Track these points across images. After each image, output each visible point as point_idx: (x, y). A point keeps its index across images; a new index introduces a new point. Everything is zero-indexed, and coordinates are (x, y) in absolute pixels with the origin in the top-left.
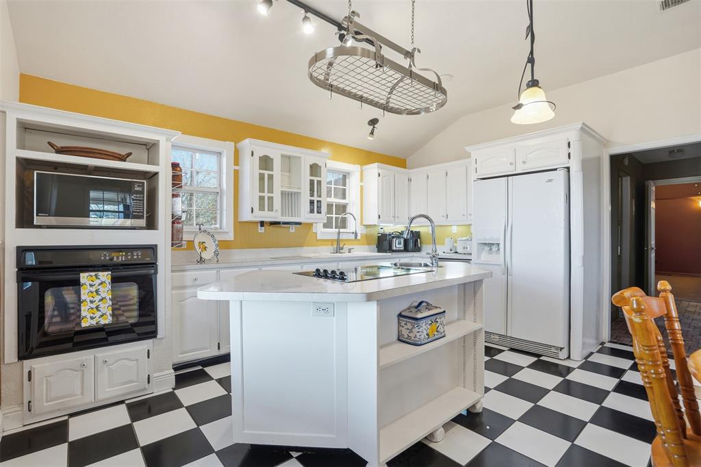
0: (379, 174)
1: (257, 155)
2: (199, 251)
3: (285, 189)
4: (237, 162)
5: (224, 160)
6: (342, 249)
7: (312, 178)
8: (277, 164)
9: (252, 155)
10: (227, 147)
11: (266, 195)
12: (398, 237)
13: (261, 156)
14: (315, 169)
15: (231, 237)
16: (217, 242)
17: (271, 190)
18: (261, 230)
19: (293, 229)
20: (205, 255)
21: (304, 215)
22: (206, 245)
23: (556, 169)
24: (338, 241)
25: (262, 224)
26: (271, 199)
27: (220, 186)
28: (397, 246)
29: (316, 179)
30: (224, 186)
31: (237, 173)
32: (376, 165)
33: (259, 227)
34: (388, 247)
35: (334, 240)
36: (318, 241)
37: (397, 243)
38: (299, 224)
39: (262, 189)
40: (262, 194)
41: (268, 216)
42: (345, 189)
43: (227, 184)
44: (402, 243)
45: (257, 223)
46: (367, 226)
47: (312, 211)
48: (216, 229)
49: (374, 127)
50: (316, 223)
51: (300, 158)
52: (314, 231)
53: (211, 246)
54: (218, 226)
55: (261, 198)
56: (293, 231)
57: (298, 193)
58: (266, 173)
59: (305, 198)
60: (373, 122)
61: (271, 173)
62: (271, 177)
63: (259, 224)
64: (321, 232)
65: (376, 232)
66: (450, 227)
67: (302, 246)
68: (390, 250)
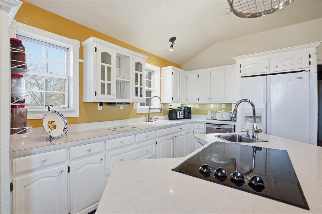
0: (173, 73)
1: (100, 51)
2: (48, 130)
3: (119, 79)
4: (81, 57)
5: (71, 54)
6: (152, 119)
7: (137, 72)
8: (114, 60)
9: (96, 50)
10: (73, 44)
11: (106, 82)
12: (180, 111)
13: (103, 52)
14: (138, 66)
15: (77, 114)
16: (66, 121)
17: (109, 79)
18: (100, 108)
19: (121, 107)
20: (55, 133)
21: (131, 97)
22: (55, 124)
23: (302, 71)
24: (149, 114)
25: (101, 104)
26: (109, 85)
27: (67, 74)
28: (181, 115)
29: (139, 73)
30: (71, 75)
31: (81, 65)
32: (171, 67)
33: (99, 106)
34: (175, 117)
35: (147, 113)
36: (137, 114)
37: (180, 114)
38: (129, 103)
39: (103, 78)
40: (103, 81)
41: (106, 98)
42: (151, 81)
43: (73, 73)
44: (183, 114)
45: (97, 103)
46: (164, 104)
47: (137, 95)
48: (64, 108)
49: (173, 43)
50: (136, 103)
51: (129, 57)
52: (135, 108)
53: (61, 124)
54: (66, 106)
55: (103, 85)
56: (122, 108)
57: (127, 82)
58: (106, 65)
59: (132, 86)
60: (173, 40)
61: (109, 65)
62: (109, 69)
63: (99, 104)
64: (139, 108)
65: (168, 108)
66: (209, 105)
67: (127, 119)
68: (177, 119)
